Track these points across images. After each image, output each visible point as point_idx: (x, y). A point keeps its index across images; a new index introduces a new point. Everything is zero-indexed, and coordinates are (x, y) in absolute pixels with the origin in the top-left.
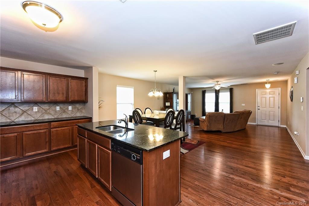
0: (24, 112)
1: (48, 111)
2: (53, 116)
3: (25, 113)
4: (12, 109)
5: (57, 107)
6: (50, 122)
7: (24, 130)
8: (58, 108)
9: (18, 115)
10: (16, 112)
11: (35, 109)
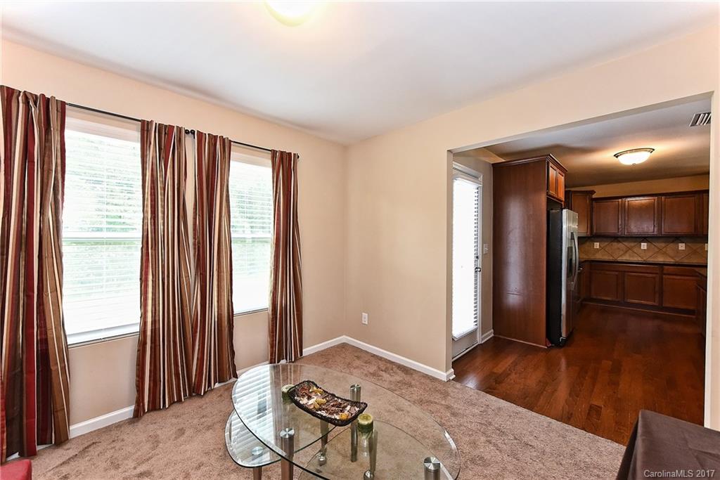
0: (630, 249)
1: (664, 250)
2: (672, 258)
3: (630, 251)
4: (615, 245)
5: (680, 244)
6: (662, 265)
7: (627, 270)
8: (682, 246)
9: (621, 253)
10: (619, 249)
11: (644, 246)
